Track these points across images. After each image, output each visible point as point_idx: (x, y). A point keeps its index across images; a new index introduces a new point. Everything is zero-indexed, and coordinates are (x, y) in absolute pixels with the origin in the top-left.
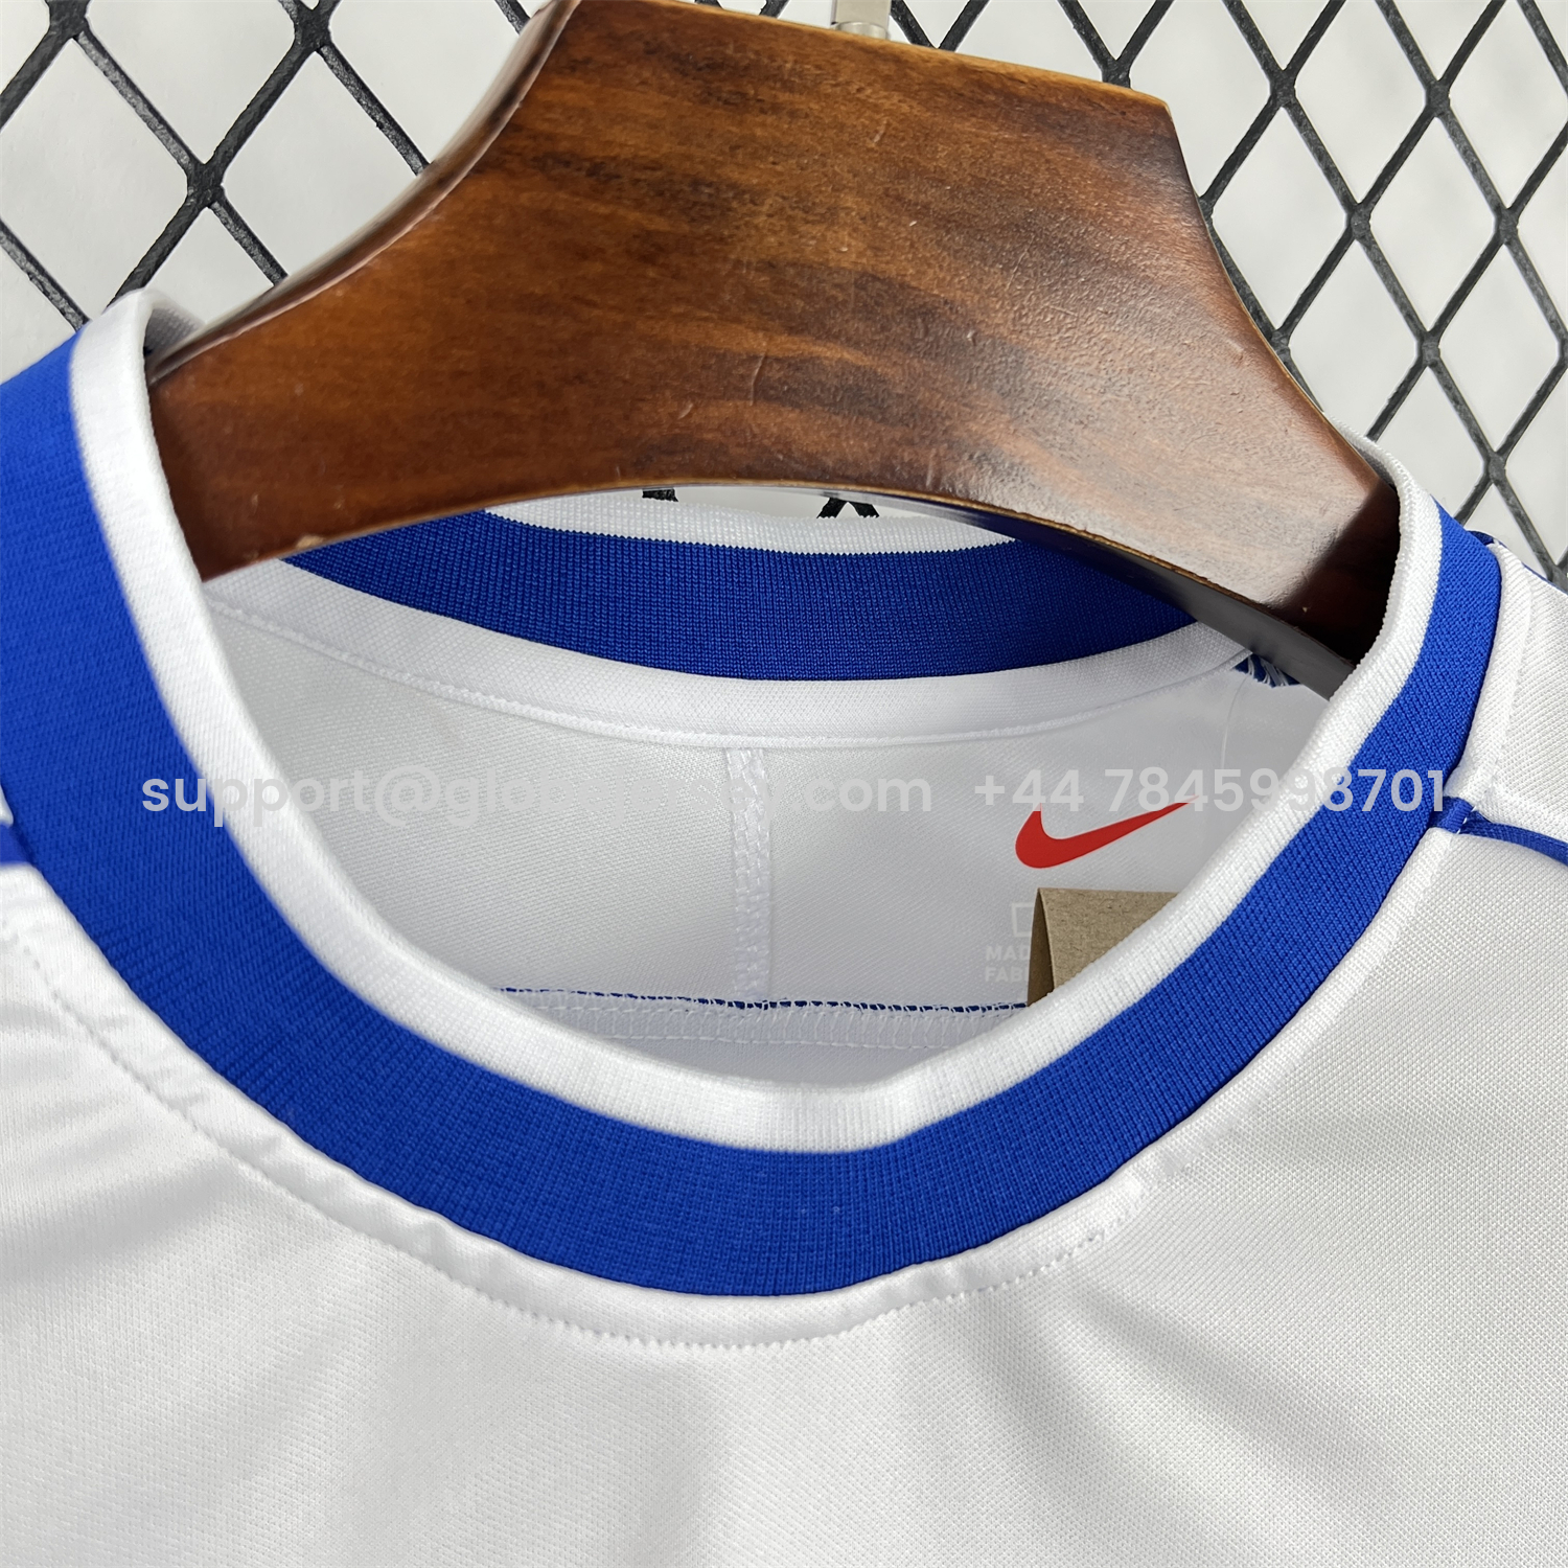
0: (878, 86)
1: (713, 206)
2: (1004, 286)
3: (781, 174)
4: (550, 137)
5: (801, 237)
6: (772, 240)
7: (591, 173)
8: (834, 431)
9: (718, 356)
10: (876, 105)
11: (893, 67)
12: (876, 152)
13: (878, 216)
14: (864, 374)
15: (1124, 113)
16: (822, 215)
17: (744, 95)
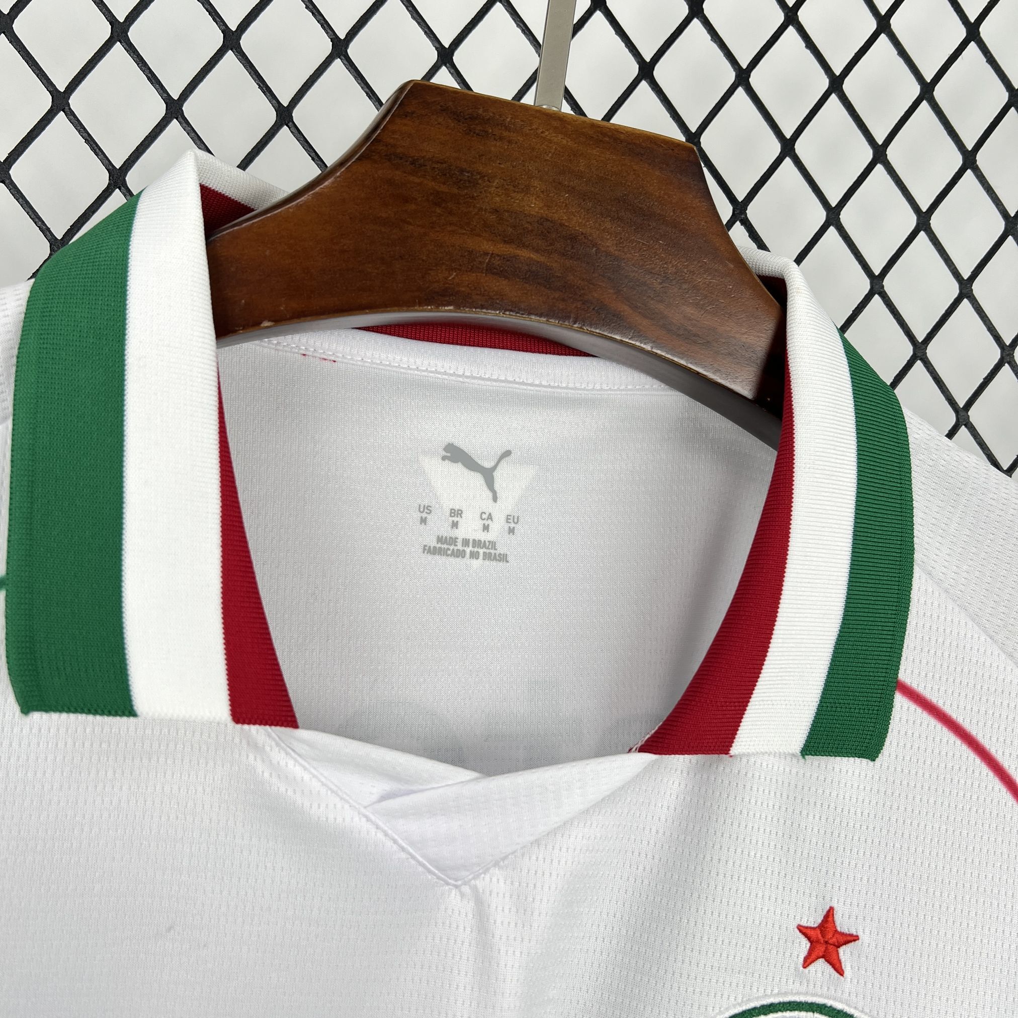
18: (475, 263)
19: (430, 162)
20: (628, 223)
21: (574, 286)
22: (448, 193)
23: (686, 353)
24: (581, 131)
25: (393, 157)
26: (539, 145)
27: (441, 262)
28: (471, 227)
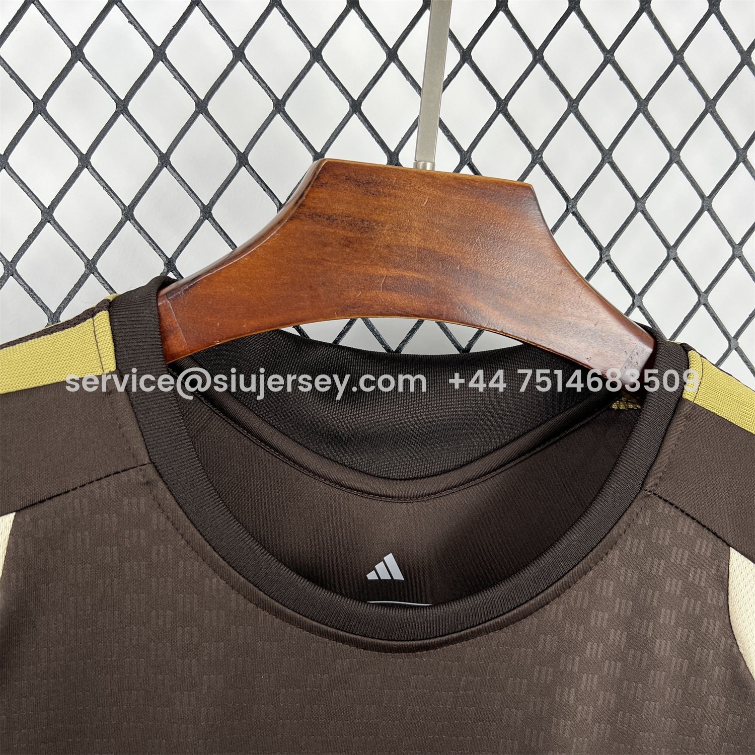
1: (368, 228)
3: (392, 216)
4: (314, 208)
7: (328, 219)
8: (410, 300)
10: (425, 192)
11: (431, 179)
16: (406, 229)
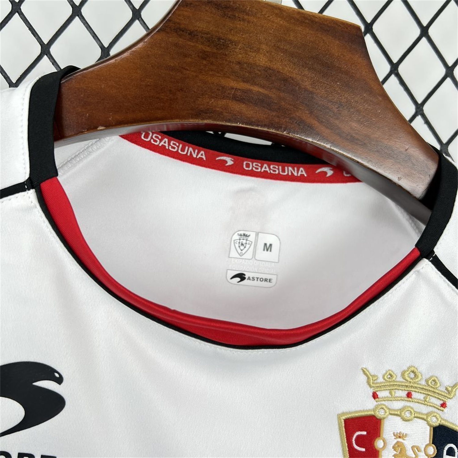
0: (274, 16)
2: (309, 74)
5: (249, 56)
6: (240, 56)
9: (222, 87)
12: (272, 34)
13: (272, 52)
14: (265, 96)
15: (347, 28)
17: (235, 16)
18: (226, 94)
19: (200, 34)
20: (318, 71)
21: (285, 108)
22: (211, 52)
23: (351, 150)
24: (291, 16)
25: (178, 30)
26: (266, 24)
27: (205, 93)
28: (224, 72)
